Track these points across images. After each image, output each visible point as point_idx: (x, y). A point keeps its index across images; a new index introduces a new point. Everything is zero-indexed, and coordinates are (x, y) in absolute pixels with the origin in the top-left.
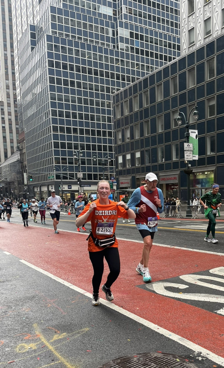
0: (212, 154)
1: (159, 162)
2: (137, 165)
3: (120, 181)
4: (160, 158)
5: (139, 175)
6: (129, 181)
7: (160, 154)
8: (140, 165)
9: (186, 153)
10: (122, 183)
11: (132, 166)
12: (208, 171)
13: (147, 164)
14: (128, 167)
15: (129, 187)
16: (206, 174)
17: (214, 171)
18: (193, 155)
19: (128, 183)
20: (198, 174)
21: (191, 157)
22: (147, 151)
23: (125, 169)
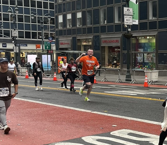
0: (154, 19)
1: (101, 24)
2: (78, 26)
3: (60, 42)
4: (102, 20)
5: (80, 36)
6: (70, 42)
7: (102, 16)
8: (81, 26)
9: (126, 17)
10: (62, 44)
11: (72, 26)
12: (149, 36)
13: (89, 25)
14: (68, 27)
15: (70, 48)
16: (148, 39)
17: (156, 36)
18: (133, 20)
19: (68, 44)
20: (140, 38)
21: (131, 21)
22: (88, 11)
23: (65, 29)
